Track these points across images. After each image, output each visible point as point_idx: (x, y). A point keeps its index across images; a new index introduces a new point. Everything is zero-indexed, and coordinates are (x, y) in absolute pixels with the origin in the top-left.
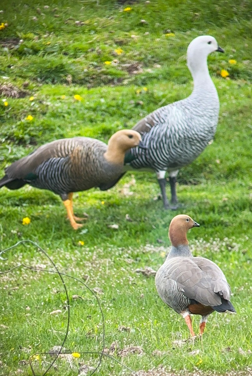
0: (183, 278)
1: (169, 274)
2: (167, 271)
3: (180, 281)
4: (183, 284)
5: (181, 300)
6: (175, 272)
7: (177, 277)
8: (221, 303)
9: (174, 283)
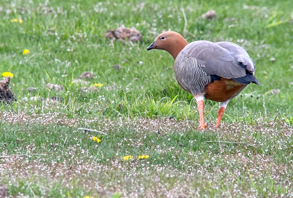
0: (203, 54)
1: (189, 53)
2: (187, 51)
3: (201, 58)
4: (204, 60)
5: (201, 77)
6: (196, 50)
7: (198, 55)
8: (246, 75)
9: (195, 61)
